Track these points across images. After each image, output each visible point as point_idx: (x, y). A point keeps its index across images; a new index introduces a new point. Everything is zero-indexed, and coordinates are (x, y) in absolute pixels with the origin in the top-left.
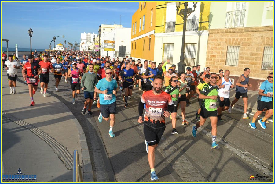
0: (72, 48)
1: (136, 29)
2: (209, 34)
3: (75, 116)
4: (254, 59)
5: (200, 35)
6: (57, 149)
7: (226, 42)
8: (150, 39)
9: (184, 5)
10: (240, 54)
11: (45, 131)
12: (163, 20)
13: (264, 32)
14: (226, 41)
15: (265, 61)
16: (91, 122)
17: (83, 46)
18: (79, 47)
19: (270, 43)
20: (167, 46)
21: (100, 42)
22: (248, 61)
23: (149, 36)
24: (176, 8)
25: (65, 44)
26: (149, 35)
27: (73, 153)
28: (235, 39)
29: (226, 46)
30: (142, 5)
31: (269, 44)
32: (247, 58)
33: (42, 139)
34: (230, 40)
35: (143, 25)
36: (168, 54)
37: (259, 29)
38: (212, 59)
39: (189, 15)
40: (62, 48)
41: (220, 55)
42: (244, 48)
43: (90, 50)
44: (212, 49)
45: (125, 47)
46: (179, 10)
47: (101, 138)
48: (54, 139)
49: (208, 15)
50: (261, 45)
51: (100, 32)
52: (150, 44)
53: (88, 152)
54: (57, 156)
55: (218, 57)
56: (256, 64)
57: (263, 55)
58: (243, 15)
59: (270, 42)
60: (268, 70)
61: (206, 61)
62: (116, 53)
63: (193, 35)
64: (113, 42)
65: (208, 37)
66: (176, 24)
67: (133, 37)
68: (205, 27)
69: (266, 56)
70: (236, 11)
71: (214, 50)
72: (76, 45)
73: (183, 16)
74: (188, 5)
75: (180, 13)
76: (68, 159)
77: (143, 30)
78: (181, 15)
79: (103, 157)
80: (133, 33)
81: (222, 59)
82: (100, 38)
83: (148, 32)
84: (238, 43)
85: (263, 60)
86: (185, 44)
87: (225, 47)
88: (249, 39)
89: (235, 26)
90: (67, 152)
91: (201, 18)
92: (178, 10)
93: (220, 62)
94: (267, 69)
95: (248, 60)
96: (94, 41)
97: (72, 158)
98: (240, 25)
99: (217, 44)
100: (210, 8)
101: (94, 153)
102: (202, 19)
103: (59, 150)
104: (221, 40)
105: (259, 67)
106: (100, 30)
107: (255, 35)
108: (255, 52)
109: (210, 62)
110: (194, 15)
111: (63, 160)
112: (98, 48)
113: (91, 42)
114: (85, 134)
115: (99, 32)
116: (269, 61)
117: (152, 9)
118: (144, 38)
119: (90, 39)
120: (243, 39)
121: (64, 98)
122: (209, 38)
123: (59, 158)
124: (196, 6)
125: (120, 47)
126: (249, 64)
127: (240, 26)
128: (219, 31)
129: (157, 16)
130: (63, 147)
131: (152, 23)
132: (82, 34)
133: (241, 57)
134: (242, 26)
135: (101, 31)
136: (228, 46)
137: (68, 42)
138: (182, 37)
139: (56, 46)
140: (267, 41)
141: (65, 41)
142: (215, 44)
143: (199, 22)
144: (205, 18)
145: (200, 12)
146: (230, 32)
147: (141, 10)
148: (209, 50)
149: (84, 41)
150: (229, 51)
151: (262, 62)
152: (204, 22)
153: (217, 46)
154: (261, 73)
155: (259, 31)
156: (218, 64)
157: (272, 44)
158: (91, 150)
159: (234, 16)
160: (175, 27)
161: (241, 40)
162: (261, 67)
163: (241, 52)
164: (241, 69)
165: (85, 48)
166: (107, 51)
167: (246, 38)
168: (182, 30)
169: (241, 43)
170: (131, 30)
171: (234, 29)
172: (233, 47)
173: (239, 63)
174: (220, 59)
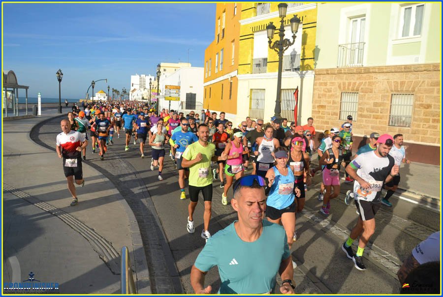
0: (119, 96)
1: (210, 69)
2: (316, 75)
3: (123, 196)
4: (378, 110)
5: (302, 77)
6: (97, 245)
7: (340, 87)
8: (231, 83)
9: (280, 35)
10: (360, 104)
11: (79, 218)
12: (250, 56)
13: (390, 73)
14: (339, 86)
15: (393, 113)
16: (146, 205)
17: (135, 93)
18: (129, 95)
19: (399, 89)
20: (256, 93)
21: (158, 88)
22: (370, 114)
23: (229, 79)
24: (268, 40)
25: (109, 90)
26: (229, 77)
27: (120, 250)
28: (352, 83)
29: (339, 94)
30: (218, 35)
32: (369, 110)
33: (75, 230)
34: (344, 84)
35: (221, 63)
36: (257, 104)
37: (383, 69)
38: (320, 112)
39: (286, 49)
40: (105, 97)
42: (365, 95)
43: (144, 99)
44: (320, 98)
45: (195, 94)
46: (272, 42)
47: (161, 228)
48: (93, 230)
49: (313, 50)
50: (388, 92)
51: (159, 74)
52: (231, 91)
53: (143, 249)
54: (97, 255)
55: (329, 108)
56: (381, 119)
57: (391, 105)
58: (361, 50)
59: (399, 87)
60: (398, 126)
61: (312, 114)
62: (182, 103)
63: (292, 77)
64: (178, 88)
65: (314, 80)
66: (268, 61)
67: (205, 82)
68: (310, 66)
69: (394, 106)
70: (351, 44)
71: (323, 99)
72: (125, 92)
73: (278, 50)
74: (284, 35)
75: (274, 45)
77: (220, 70)
78: (276, 49)
79: (165, 256)
80: (206, 74)
81: (335, 111)
82: (158, 82)
83: (229, 73)
84: (355, 88)
85: (390, 113)
86: (282, 89)
87: (338, 94)
88: (370, 84)
89: (351, 65)
90: (112, 249)
91: (304, 53)
92: (270, 42)
93: (332, 115)
94: (396, 125)
95: (370, 112)
96: (150, 86)
98: (358, 63)
99: (327, 90)
100: (315, 39)
101: (152, 250)
102: (305, 55)
103: (100, 246)
104: (333, 83)
105: (386, 124)
106: (159, 70)
107: (378, 78)
108: (380, 101)
109: (318, 115)
110: (294, 49)
111: (106, 261)
112: (157, 97)
113: (146, 87)
114: (138, 222)
115: (157, 73)
116: (399, 114)
117: (233, 41)
118: (223, 82)
119: (145, 84)
121: (107, 170)
122: (316, 82)
123: (101, 258)
124: (296, 37)
125: (187, 94)
127: (358, 65)
128: (329, 72)
129: (240, 50)
130: (105, 240)
131: (233, 60)
132: (132, 77)
133: (361, 108)
134: (361, 64)
135: (159, 72)
136: (342, 93)
137: (113, 89)
138: (277, 79)
139: (96, 94)
140: (395, 86)
141: (109, 87)
142: (323, 90)
143: (301, 59)
144: (309, 54)
145: (302, 45)
146: (345, 73)
147: (218, 41)
148: (316, 98)
149: (136, 87)
150: (343, 100)
151: (390, 115)
152: (307, 59)
153: (326, 92)
154: (388, 131)
155: (383, 72)
156: (330, 119)
157: (402, 91)
158: (147, 246)
159: (348, 51)
160: (266, 66)
161: (360, 84)
162: (389, 123)
163: (361, 101)
164: (361, 125)
165: (137, 97)
166: (169, 101)
167: (366, 82)
168: (278, 70)
169: (360, 89)
170: (203, 70)
171: (349, 69)
172: (349, 94)
173: (358, 116)
174: (331, 111)
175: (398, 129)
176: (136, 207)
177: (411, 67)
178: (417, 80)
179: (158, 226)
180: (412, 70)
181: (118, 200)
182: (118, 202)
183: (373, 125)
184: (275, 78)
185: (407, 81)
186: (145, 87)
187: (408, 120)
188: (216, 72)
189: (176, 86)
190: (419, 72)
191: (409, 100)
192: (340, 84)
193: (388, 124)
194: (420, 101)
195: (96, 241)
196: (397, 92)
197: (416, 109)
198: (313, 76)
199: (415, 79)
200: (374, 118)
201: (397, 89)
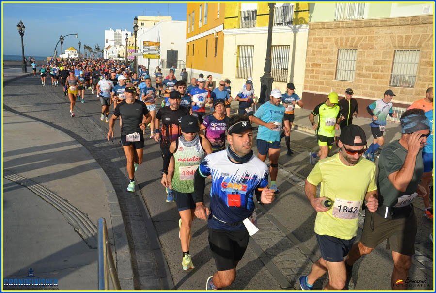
0: (92, 54)
1: (193, 23)
2: (310, 30)
3: (99, 163)
4: (379, 69)
5: (295, 32)
6: (72, 217)
7: (336, 43)
8: (216, 39)
10: (358, 62)
11: (51, 189)
12: (238, 8)
13: (394, 27)
15: (395, 72)
17: (110, 50)
18: (103, 52)
19: (404, 45)
20: (243, 50)
21: (136, 44)
22: (370, 73)
23: (215, 34)
25: (80, 47)
26: (214, 32)
27: (97, 222)
28: (350, 39)
29: (335, 50)
31: (402, 46)
32: (369, 69)
33: (46, 201)
34: (342, 39)
35: (205, 16)
36: (246, 62)
37: (386, 21)
38: (314, 71)
40: (75, 55)
41: (327, 63)
42: (364, 52)
43: (120, 57)
44: (315, 55)
45: (177, 52)
47: (142, 200)
48: (67, 201)
50: (390, 48)
51: (136, 28)
52: (216, 47)
53: (122, 220)
54: (72, 228)
55: (324, 66)
56: (382, 78)
57: (393, 63)
59: (404, 43)
60: (401, 86)
61: (306, 73)
62: (162, 61)
63: (284, 32)
64: (158, 44)
65: (309, 35)
66: (257, 14)
67: (188, 37)
68: (304, 19)
69: (397, 64)
71: (318, 56)
72: (98, 49)
76: (89, 232)
77: (205, 23)
79: (146, 227)
80: (189, 28)
81: (330, 70)
82: (136, 37)
83: (214, 27)
84: (354, 44)
85: (392, 72)
86: (273, 46)
87: (334, 51)
88: (371, 39)
89: (350, 18)
90: (88, 221)
91: (297, 4)
93: (327, 74)
94: (398, 85)
95: (370, 71)
96: (127, 42)
97: (96, 231)
98: (358, 15)
99: (322, 47)
101: (132, 222)
102: (299, 6)
103: (75, 219)
104: (329, 39)
105: (386, 84)
106: (136, 24)
107: (381, 32)
108: (381, 58)
109: (312, 74)
111: (82, 234)
112: (134, 54)
113: (122, 44)
114: (116, 192)
115: (134, 28)
116: (398, 73)
118: (207, 38)
119: (121, 40)
120: (362, 37)
121: (81, 136)
122: (309, 37)
123: (76, 231)
125: (168, 52)
126: (371, 79)
127: (358, 17)
128: (325, 26)
130: (82, 213)
131: (218, 13)
132: (106, 32)
133: (360, 66)
134: (361, 17)
135: (137, 26)
136: (339, 50)
137: (85, 45)
138: (267, 34)
139: (66, 51)
140: (399, 41)
141: (80, 43)
142: (318, 47)
143: (294, 12)
144: (303, 5)
146: (343, 27)
148: (310, 55)
149: (111, 43)
150: (340, 57)
151: (392, 74)
152: (302, 11)
155: (387, 26)
156: (324, 79)
157: (406, 47)
158: (126, 217)
160: (255, 19)
161: (360, 39)
162: (390, 83)
163: (360, 59)
164: (359, 85)
165: (112, 55)
166: (148, 59)
167: (366, 37)
168: (268, 24)
169: (360, 44)
170: (186, 25)
171: (348, 22)
172: (347, 51)
173: (356, 76)
174: (326, 70)
175: (399, 92)
176: (114, 175)
177: (419, 19)
178: (425, 34)
180: (420, 22)
181: (93, 168)
182: (93, 170)
183: (373, 85)
184: (263, 33)
185: (413, 35)
186: (121, 43)
187: (411, 80)
188: (200, 27)
189: (156, 43)
190: (428, 25)
191: (415, 57)
192: (337, 39)
193: (388, 85)
194: (426, 58)
195: (70, 213)
196: (402, 48)
197: (422, 67)
198: (308, 31)
199: (424, 32)
200: (372, 78)
201: (402, 44)
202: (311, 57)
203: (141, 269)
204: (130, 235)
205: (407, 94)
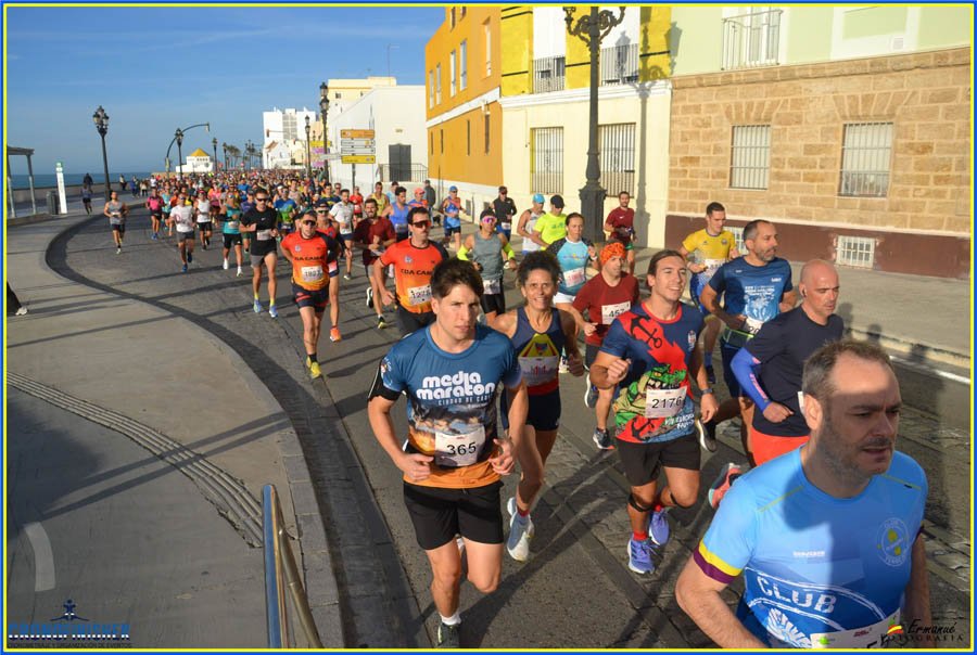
0: (240, 160)
1: (439, 88)
2: (674, 91)
4: (816, 163)
5: (644, 95)
6: (213, 488)
7: (728, 114)
8: (487, 117)
10: (774, 151)
12: (526, 53)
13: (840, 78)
14: (726, 112)
15: (848, 167)
16: (317, 398)
17: (274, 152)
18: (261, 156)
19: (860, 113)
20: (543, 137)
21: (325, 136)
22: (798, 171)
23: (483, 109)
24: (564, 15)
25: (215, 149)
26: (482, 104)
28: (755, 105)
29: (727, 129)
31: (859, 116)
32: (795, 163)
34: (738, 106)
35: (461, 72)
36: (548, 161)
37: (824, 68)
38: (686, 171)
39: (606, 33)
40: (207, 165)
41: (712, 155)
42: (785, 130)
43: (296, 164)
44: (686, 140)
45: (409, 147)
46: (572, 19)
47: (350, 446)
48: (201, 457)
49: (665, 32)
50: (834, 120)
51: (324, 104)
52: (487, 134)
53: (312, 490)
54: (213, 509)
55: (706, 162)
56: (822, 180)
57: (843, 150)
58: (774, 28)
59: (860, 107)
60: (860, 195)
61: (670, 177)
62: (381, 168)
63: (623, 97)
64: (369, 135)
65: (671, 102)
66: (567, 64)
67: (429, 118)
68: (660, 70)
69: (850, 152)
70: (752, 15)
71: (693, 143)
72: (251, 150)
73: (587, 36)
75: (577, 27)
76: (249, 515)
77: (462, 88)
78: (582, 34)
79: (361, 502)
80: (431, 100)
81: (719, 168)
82: (325, 123)
83: (481, 95)
84: (763, 115)
85: (842, 168)
86: (601, 126)
87: (725, 130)
88: (797, 103)
89: (753, 63)
90: (244, 495)
91: (645, 40)
92: (569, 20)
93: (713, 177)
94: (855, 193)
95: (797, 167)
96: (308, 133)
97: (260, 513)
98: (767, 57)
99: (700, 123)
100: (670, 8)
101: (331, 492)
102: (649, 44)
103: (219, 490)
104: (712, 107)
105: (833, 188)
106: (325, 97)
107: (814, 90)
108: (818, 141)
109: (683, 179)
110: (623, 33)
111: (234, 521)
112: (323, 157)
113: (299, 137)
114: (298, 433)
115: (321, 104)
116: (861, 169)
117: (487, 22)
118: (468, 116)
119: (295, 130)
120: (779, 101)
122: (674, 105)
123: (222, 515)
125: (391, 147)
126: (802, 183)
127: (768, 61)
128: (704, 81)
129: (504, 41)
130: (229, 476)
131: (489, 66)
132: (267, 115)
133: (778, 159)
134: (773, 61)
135: (326, 101)
136: (733, 127)
137: (225, 145)
138: (587, 107)
139: (188, 158)
140: (851, 107)
141: (215, 142)
142: (693, 124)
143: (641, 56)
144: (657, 42)
145: (642, 23)
146: (739, 83)
147: (454, 24)
148: (677, 141)
149: (277, 137)
150: (738, 142)
151: (841, 172)
152: (655, 54)
153: (700, 127)
154: (839, 208)
155: (825, 77)
156: (708, 187)
157: (866, 116)
158: (321, 483)
159: (746, 33)
160: (563, 74)
161: (774, 105)
162: (840, 190)
163: (777, 143)
164: (778, 197)
165: (280, 160)
166: (351, 165)
167: (787, 101)
168: (588, 84)
169: (774, 115)
170: (424, 92)
171: (748, 72)
172: (749, 129)
173: (771, 178)
174: (710, 169)
175: (858, 206)
176: (292, 402)
177: (886, 62)
178: (900, 90)
179: (342, 440)
180: (889, 67)
183: (805, 195)
184: (580, 102)
185: (877, 93)
186: (296, 136)
187: (881, 182)
188: (452, 95)
189: (365, 131)
190: (904, 72)
191: (884, 137)
192: (729, 107)
193: (836, 188)
194: (906, 137)
195: (210, 481)
196: (857, 118)
197: (899, 156)
198: (669, 92)
199: (896, 88)
200: (805, 180)
201: (857, 112)
202: (681, 144)
203: (352, 585)
204: (328, 519)
205: (873, 210)
